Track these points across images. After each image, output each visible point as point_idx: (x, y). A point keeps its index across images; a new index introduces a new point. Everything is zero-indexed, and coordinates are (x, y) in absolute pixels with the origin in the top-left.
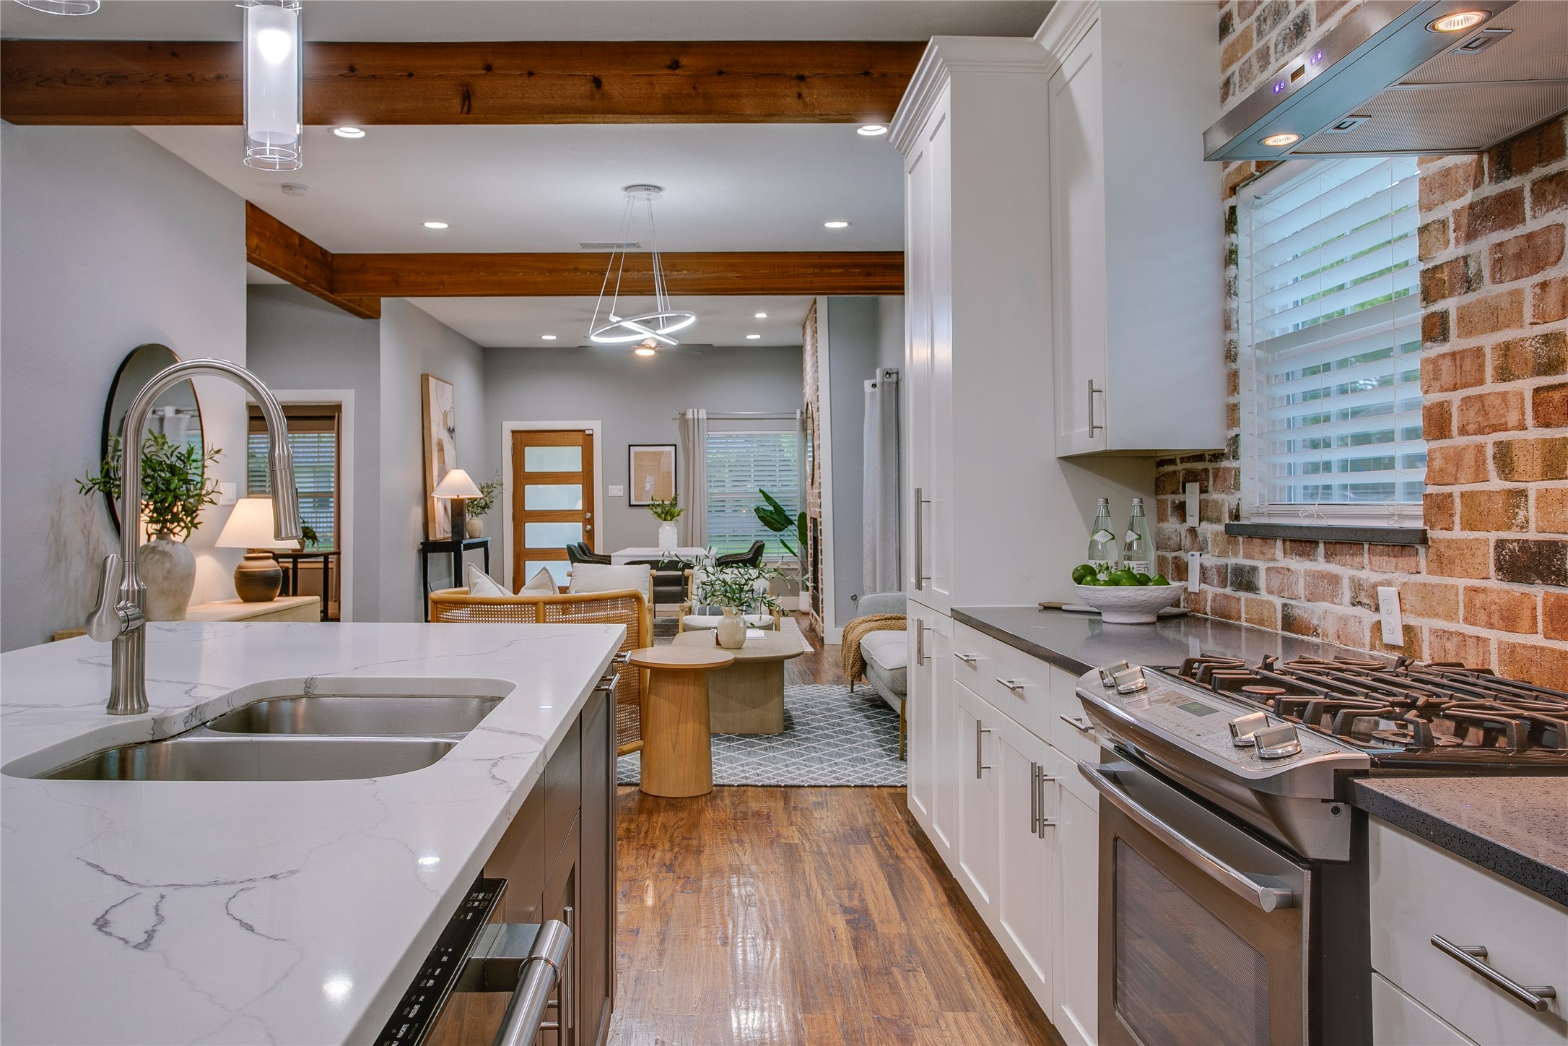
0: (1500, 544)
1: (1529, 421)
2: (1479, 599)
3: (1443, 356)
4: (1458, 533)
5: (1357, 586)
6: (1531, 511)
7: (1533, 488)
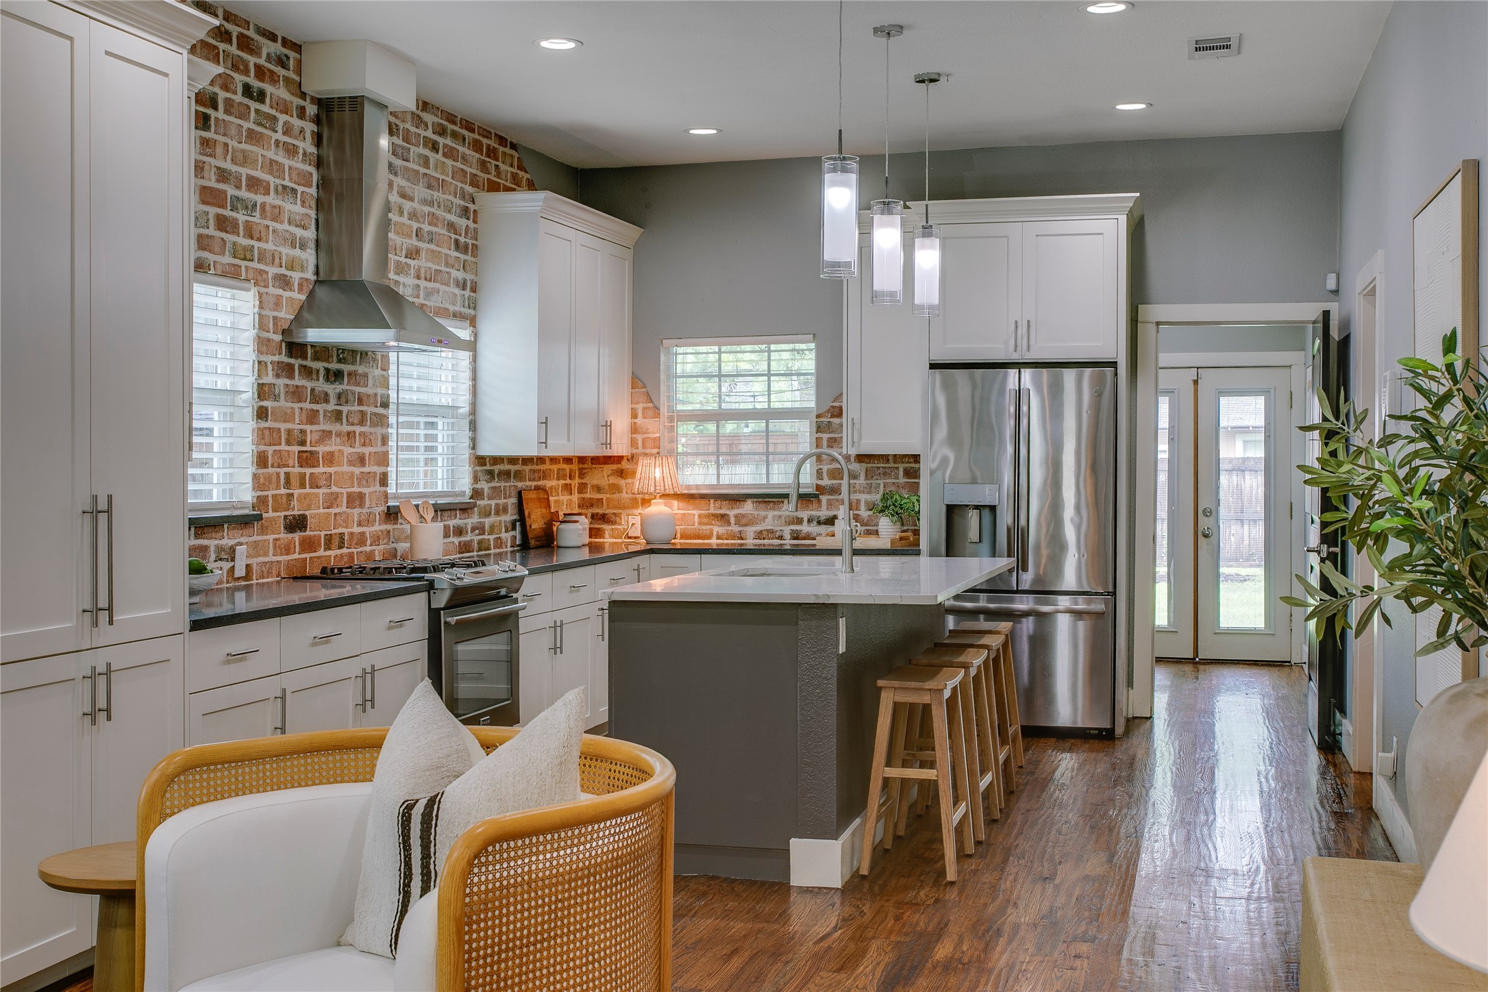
0: (286, 517)
1: (296, 465)
2: (278, 542)
3: (266, 428)
4: (271, 514)
5: (220, 549)
6: (295, 503)
7: (297, 492)
